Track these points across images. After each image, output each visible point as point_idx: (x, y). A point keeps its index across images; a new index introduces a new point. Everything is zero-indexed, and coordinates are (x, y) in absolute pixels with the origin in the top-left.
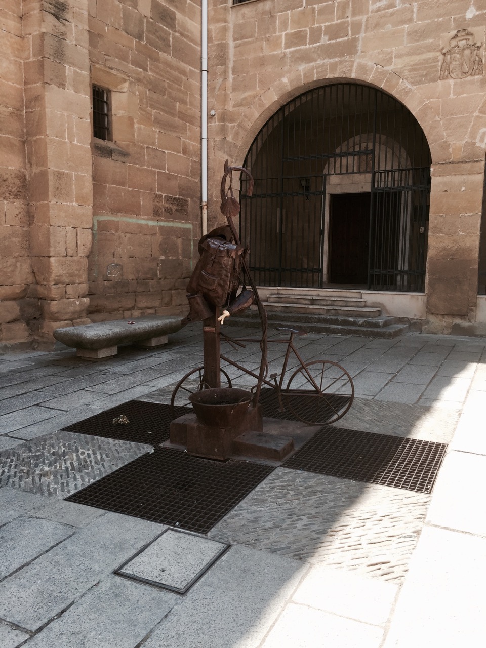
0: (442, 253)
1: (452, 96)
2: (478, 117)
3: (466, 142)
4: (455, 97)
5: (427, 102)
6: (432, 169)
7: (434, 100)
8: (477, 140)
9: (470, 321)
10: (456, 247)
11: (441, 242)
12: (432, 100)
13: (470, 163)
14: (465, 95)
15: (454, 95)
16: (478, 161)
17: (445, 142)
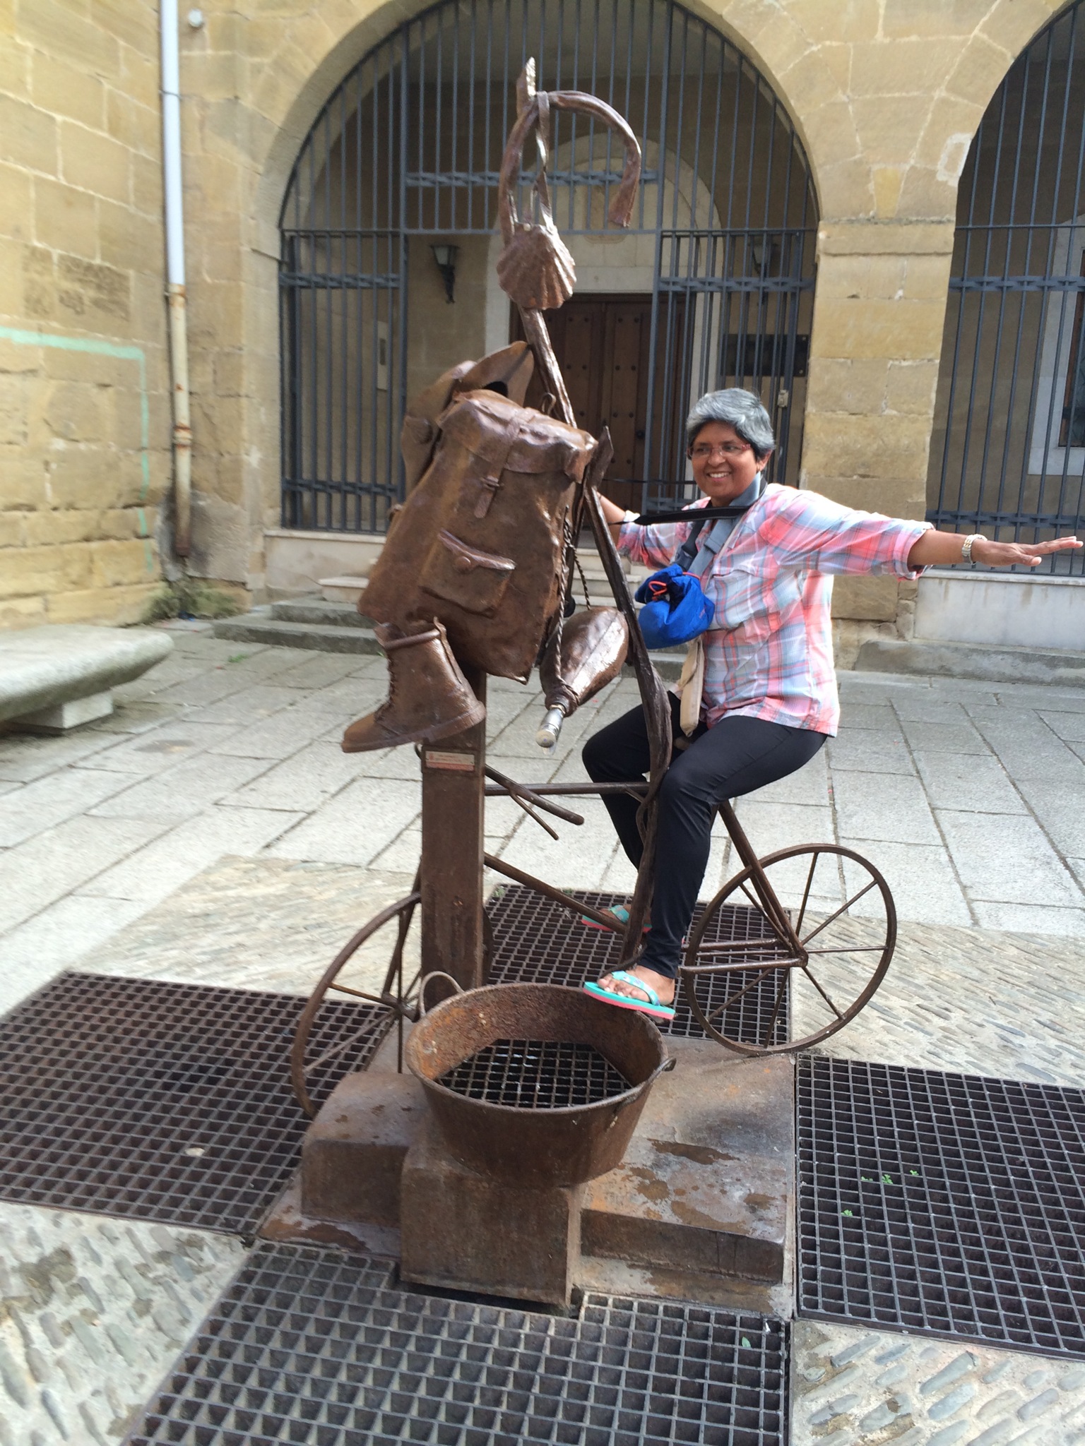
0: (840, 462)
1: (880, 37)
2: (944, 101)
3: (913, 168)
4: (887, 40)
5: (814, 48)
6: (821, 235)
7: (835, 44)
8: (940, 166)
9: (901, 636)
10: (875, 446)
11: (840, 432)
12: (828, 43)
13: (921, 226)
14: (914, 38)
15: (885, 35)
16: (940, 222)
17: (859, 163)
